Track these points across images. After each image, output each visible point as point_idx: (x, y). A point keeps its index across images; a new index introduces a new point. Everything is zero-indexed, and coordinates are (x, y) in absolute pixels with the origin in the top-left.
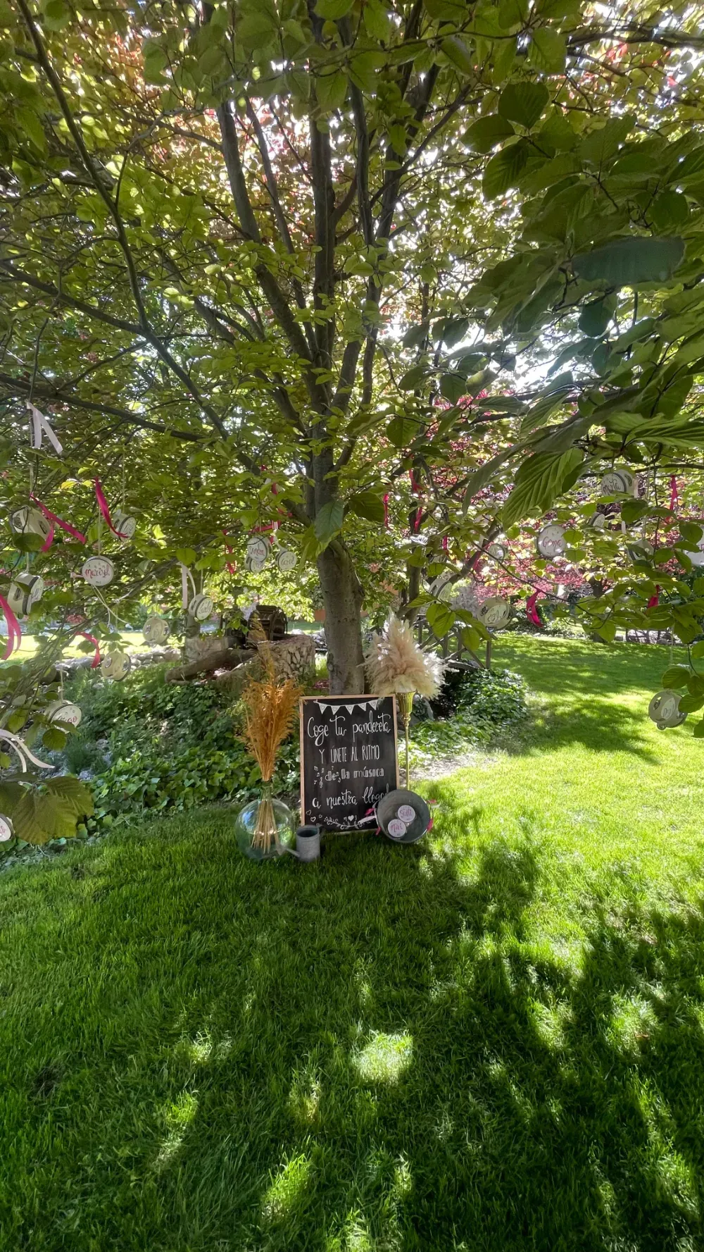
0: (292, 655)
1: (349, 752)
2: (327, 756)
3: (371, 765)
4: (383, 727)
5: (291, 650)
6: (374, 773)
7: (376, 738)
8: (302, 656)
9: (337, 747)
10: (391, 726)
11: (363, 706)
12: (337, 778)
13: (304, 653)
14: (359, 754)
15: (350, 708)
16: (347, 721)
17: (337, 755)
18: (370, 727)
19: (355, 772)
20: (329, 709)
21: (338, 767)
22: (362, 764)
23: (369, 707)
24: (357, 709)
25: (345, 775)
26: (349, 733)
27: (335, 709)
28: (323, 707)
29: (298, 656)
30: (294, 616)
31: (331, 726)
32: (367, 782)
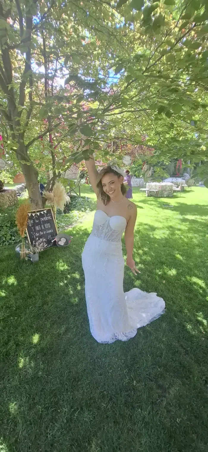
0: (9, 197)
1: (41, 227)
2: (35, 229)
3: (49, 229)
4: (50, 218)
5: (8, 196)
6: (50, 231)
7: (48, 222)
8: (12, 197)
9: (37, 226)
10: (52, 217)
11: (42, 213)
12: (39, 235)
13: (13, 196)
14: (44, 227)
15: (38, 214)
16: (39, 218)
17: (37, 228)
18: (46, 218)
19: (44, 232)
20: (32, 215)
21: (39, 231)
22: (46, 229)
23: (44, 212)
24: (40, 214)
25: (41, 233)
26: (40, 221)
27: (34, 215)
28: (30, 214)
29: (11, 197)
30: (4, 182)
31: (34, 220)
32: (48, 234)
